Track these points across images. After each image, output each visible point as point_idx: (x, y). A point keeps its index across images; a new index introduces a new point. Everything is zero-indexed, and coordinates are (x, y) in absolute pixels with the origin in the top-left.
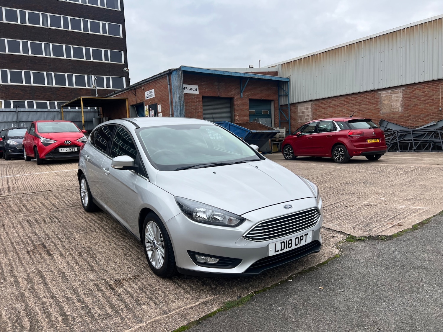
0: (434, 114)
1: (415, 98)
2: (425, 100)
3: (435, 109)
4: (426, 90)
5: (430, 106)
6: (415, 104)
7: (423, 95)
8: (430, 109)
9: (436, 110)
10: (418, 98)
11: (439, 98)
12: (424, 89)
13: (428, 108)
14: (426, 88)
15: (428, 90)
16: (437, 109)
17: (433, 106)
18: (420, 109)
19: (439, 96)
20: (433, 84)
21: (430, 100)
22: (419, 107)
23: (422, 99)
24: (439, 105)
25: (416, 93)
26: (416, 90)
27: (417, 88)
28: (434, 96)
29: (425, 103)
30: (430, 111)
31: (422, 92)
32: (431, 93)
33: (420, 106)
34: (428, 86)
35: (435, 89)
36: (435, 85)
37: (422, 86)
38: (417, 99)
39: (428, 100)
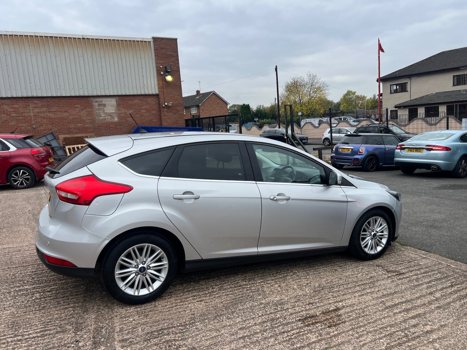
0: (28, 131)
1: (3, 114)
2: (16, 117)
3: (28, 126)
4: (16, 106)
5: (22, 123)
6: (4, 120)
7: (13, 111)
8: (22, 126)
9: (29, 128)
10: (7, 113)
11: (31, 116)
12: (13, 105)
13: (20, 125)
14: (15, 105)
15: (18, 106)
16: (30, 126)
17: (25, 123)
18: (11, 125)
19: (31, 114)
20: (22, 101)
21: (21, 116)
22: (10, 124)
23: (13, 115)
24: (31, 123)
25: (4, 108)
26: (3, 105)
27: (4, 103)
28: (24, 113)
29: (16, 120)
30: (23, 128)
31: (11, 108)
32: (21, 110)
33: (11, 122)
34: (17, 103)
35: (25, 106)
36: (24, 102)
37: (10, 101)
38: (7, 115)
39: (19, 116)
